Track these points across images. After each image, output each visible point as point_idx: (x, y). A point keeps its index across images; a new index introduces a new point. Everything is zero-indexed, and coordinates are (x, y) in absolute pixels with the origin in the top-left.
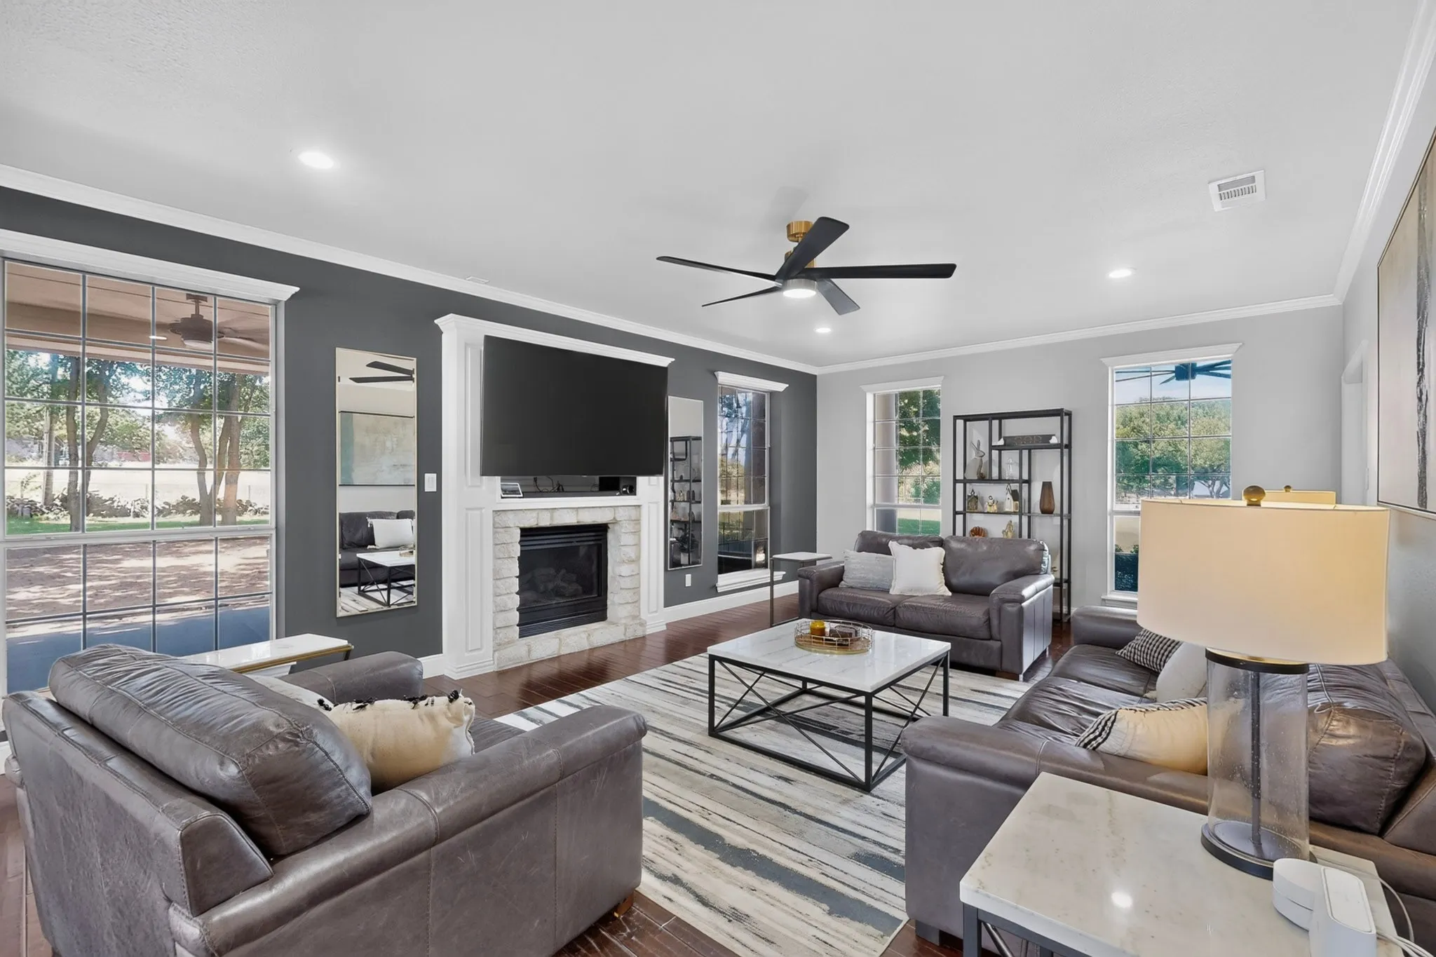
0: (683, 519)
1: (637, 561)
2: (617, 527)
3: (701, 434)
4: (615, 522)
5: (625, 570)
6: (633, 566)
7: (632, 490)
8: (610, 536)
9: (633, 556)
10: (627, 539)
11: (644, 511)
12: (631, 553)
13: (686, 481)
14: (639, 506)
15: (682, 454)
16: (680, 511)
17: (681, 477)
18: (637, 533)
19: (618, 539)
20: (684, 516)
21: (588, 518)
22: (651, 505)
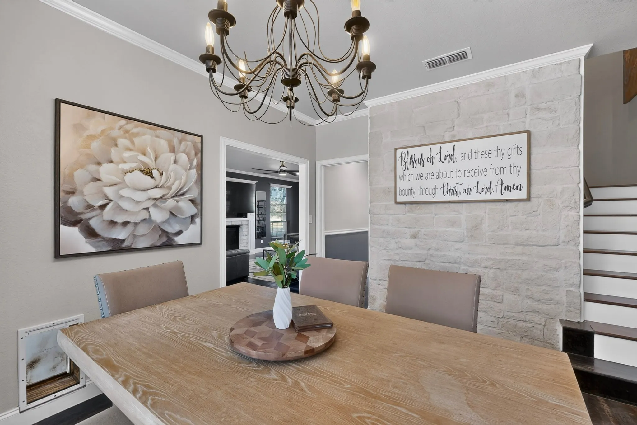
0: (262, 226)
1: (247, 235)
2: (242, 227)
3: (265, 199)
4: (242, 225)
5: (245, 238)
6: (247, 237)
7: (246, 217)
8: (240, 229)
9: (246, 234)
10: (245, 230)
11: (249, 222)
12: (246, 233)
13: (263, 214)
14: (248, 221)
15: (261, 206)
16: (261, 224)
17: (261, 213)
18: (248, 228)
19: (242, 230)
20: (262, 225)
21: (234, 224)
22: (251, 221)
